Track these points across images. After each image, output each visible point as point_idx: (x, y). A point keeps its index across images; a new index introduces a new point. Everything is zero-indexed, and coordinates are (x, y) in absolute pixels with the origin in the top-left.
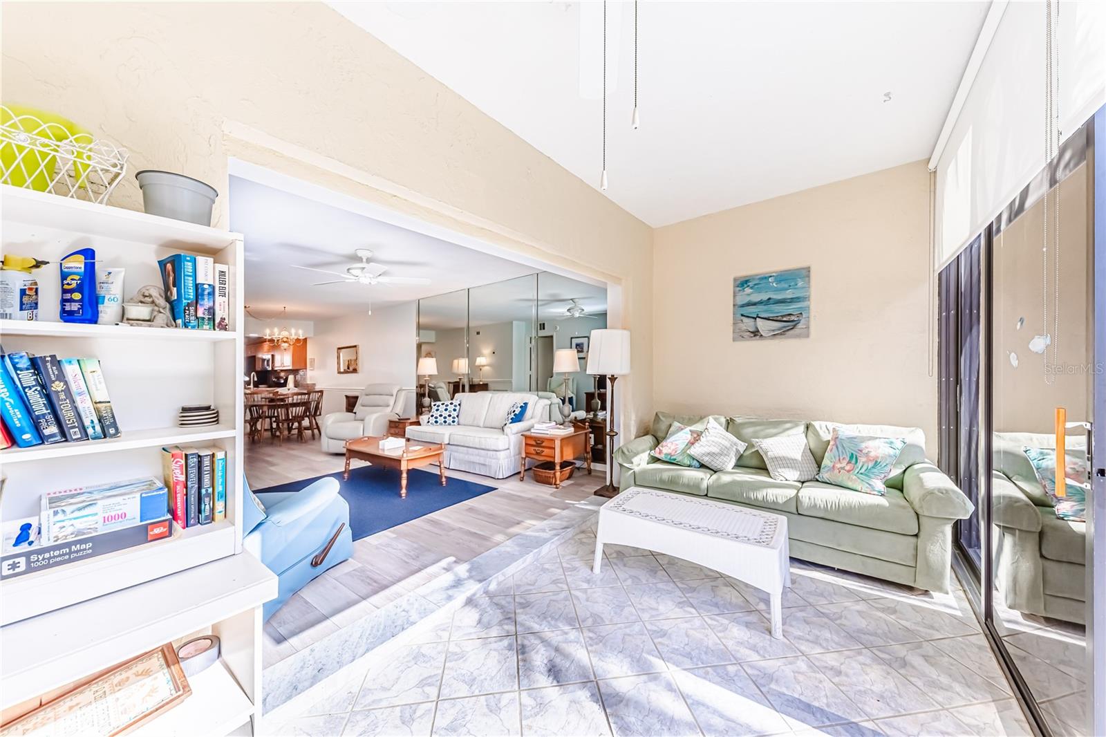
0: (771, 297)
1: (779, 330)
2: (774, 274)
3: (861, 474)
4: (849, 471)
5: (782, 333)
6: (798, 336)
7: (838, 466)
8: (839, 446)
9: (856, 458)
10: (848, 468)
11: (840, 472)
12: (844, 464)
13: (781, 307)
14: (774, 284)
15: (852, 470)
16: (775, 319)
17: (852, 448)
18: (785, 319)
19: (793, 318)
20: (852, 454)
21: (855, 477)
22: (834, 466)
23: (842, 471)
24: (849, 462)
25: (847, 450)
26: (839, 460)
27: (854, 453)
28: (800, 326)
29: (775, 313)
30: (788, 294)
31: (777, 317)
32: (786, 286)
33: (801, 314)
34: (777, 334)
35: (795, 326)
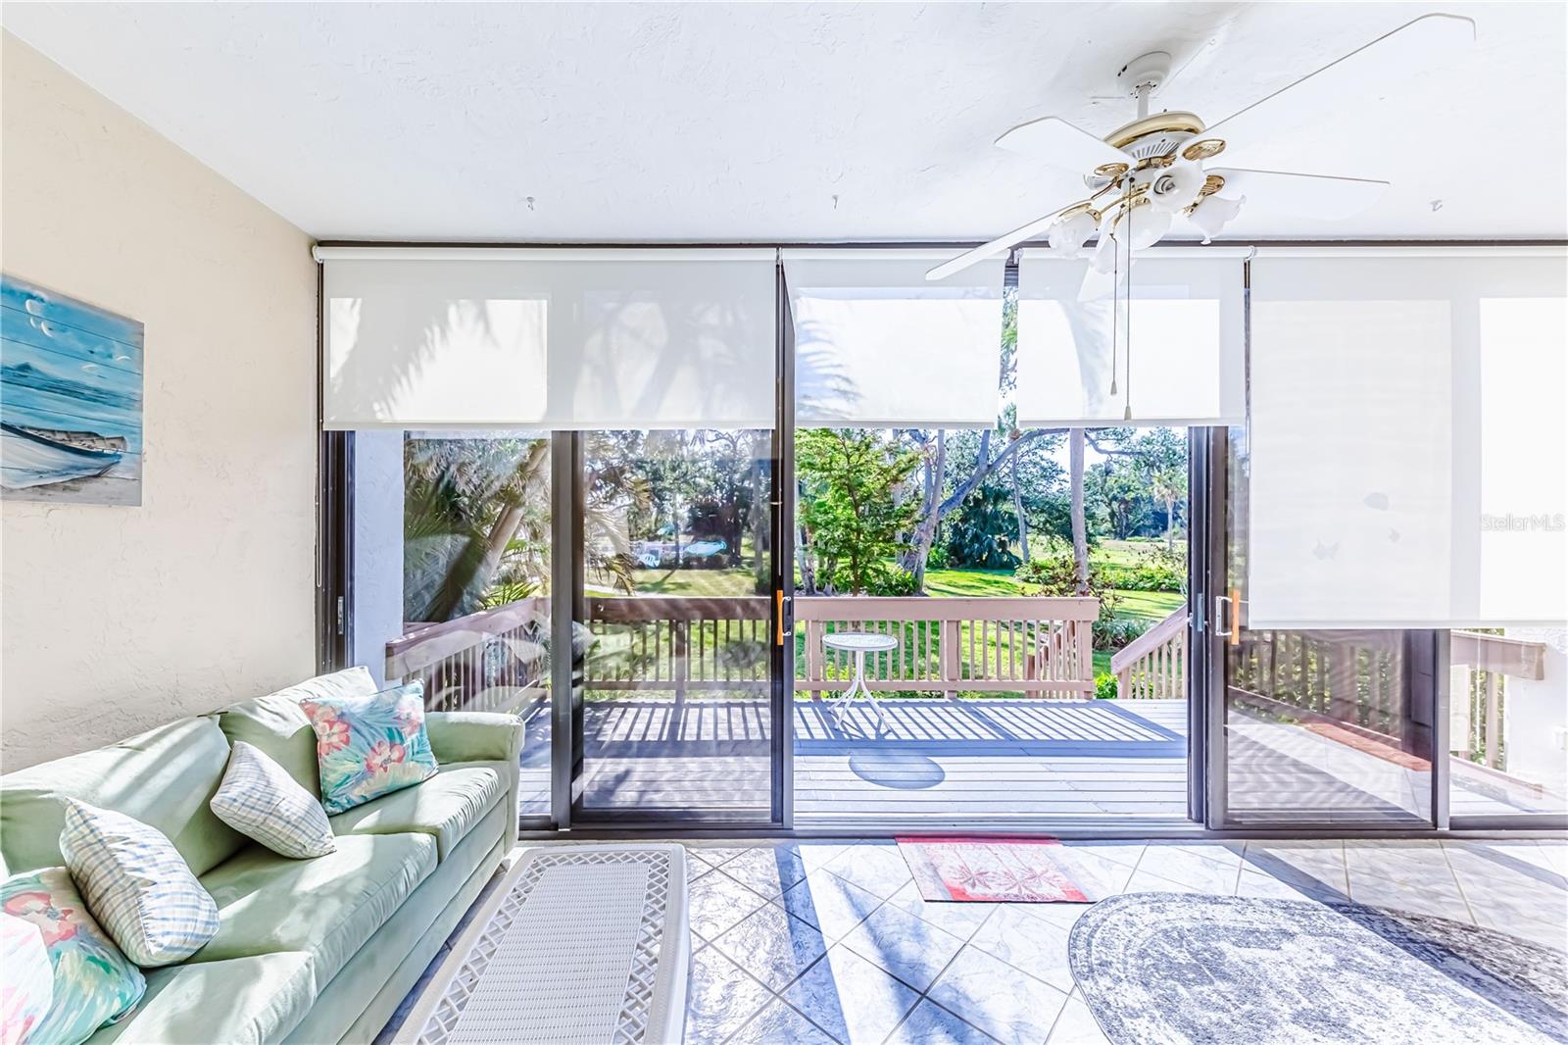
0: (35, 363)
1: (57, 473)
2: (43, 295)
3: (418, 753)
4: (400, 760)
5: (69, 484)
6: (113, 500)
7: (378, 760)
8: (359, 726)
9: (398, 732)
10: (396, 755)
11: (386, 769)
12: (386, 753)
13: (65, 405)
14: (44, 327)
15: (404, 754)
16: (45, 436)
17: (383, 720)
18: (75, 444)
19: (99, 446)
20: (389, 729)
21: (412, 763)
22: (369, 767)
23: (388, 765)
24: (392, 746)
25: (377, 726)
26: (373, 749)
27: (390, 726)
28: (118, 471)
29: (44, 418)
30: (87, 374)
31: (53, 432)
32: (82, 347)
33: (122, 439)
34: (54, 486)
35: (105, 469)
